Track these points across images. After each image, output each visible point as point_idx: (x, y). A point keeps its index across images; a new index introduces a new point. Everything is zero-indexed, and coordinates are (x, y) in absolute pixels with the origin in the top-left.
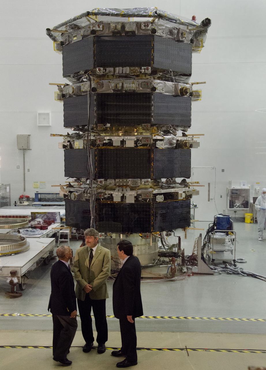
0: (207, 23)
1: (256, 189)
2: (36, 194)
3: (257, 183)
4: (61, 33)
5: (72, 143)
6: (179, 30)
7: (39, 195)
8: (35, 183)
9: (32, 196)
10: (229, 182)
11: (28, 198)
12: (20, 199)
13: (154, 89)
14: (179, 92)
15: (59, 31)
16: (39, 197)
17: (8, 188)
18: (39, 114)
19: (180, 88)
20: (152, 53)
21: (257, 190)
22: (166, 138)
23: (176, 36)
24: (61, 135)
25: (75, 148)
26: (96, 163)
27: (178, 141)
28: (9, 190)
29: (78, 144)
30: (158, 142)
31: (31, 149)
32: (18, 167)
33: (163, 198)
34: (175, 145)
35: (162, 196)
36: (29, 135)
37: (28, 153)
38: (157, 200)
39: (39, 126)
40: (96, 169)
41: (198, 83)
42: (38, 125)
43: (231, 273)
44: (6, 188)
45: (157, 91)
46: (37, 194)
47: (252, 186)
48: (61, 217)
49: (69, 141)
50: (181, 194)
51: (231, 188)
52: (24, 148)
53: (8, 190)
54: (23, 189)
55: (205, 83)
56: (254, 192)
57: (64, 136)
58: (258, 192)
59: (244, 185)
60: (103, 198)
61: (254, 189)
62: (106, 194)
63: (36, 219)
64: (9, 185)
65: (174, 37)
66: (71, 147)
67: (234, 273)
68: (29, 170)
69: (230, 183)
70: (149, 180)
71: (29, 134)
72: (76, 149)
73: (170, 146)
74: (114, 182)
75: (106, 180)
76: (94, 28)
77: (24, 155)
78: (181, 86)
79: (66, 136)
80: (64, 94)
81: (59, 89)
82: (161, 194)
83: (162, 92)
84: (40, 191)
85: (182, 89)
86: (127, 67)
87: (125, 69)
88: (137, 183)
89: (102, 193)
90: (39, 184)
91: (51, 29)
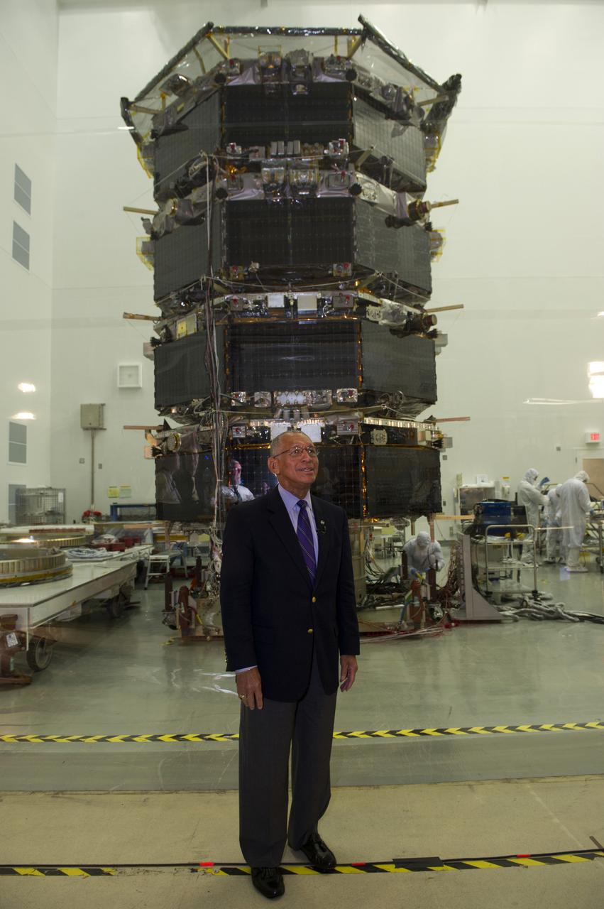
0: (454, 84)
1: (504, 488)
2: (112, 507)
3: (504, 478)
4: (152, 116)
5: (171, 328)
6: (400, 90)
7: (118, 509)
8: (111, 489)
9: (106, 511)
10: (458, 476)
11: (98, 515)
12: (83, 518)
13: (357, 189)
14: (406, 209)
15: (147, 111)
16: (119, 513)
17: (61, 495)
18: (121, 367)
19: (409, 202)
20: (350, 117)
21: (506, 490)
22: (385, 303)
23: (394, 100)
24: (147, 318)
25: (178, 337)
26: (227, 356)
27: (409, 314)
28: (62, 498)
29: (184, 328)
30: (370, 308)
31: (105, 429)
32: (82, 461)
33: (386, 437)
34: (405, 321)
35: (384, 432)
36: (103, 405)
37: (100, 436)
38: (373, 441)
39: (123, 390)
40: (227, 370)
41: (440, 205)
42: (119, 386)
43: (541, 616)
44: (57, 496)
45: (362, 196)
46: (114, 507)
47: (497, 483)
48: (154, 532)
49: (166, 327)
50: (423, 433)
51: (462, 487)
52: (95, 425)
53: (60, 499)
54: (90, 501)
55: (456, 202)
56: (501, 493)
57: (153, 319)
58: (509, 493)
59: (483, 481)
60: (242, 436)
61: (501, 488)
62: (251, 428)
63: (102, 536)
64: (64, 490)
65: (389, 101)
66: (169, 336)
67: (547, 618)
68: (100, 466)
69: (459, 478)
70: (355, 390)
71: (103, 402)
72: (179, 339)
73: (395, 322)
74: (270, 399)
75: (250, 394)
76: (221, 72)
77: (93, 438)
78: (410, 200)
79: (159, 319)
80: (156, 232)
81: (144, 226)
82: (381, 428)
83: (373, 201)
84: (120, 502)
85: (413, 205)
86: (295, 142)
87: (290, 144)
88: (325, 400)
89: (240, 425)
90: (118, 489)
91: (131, 99)
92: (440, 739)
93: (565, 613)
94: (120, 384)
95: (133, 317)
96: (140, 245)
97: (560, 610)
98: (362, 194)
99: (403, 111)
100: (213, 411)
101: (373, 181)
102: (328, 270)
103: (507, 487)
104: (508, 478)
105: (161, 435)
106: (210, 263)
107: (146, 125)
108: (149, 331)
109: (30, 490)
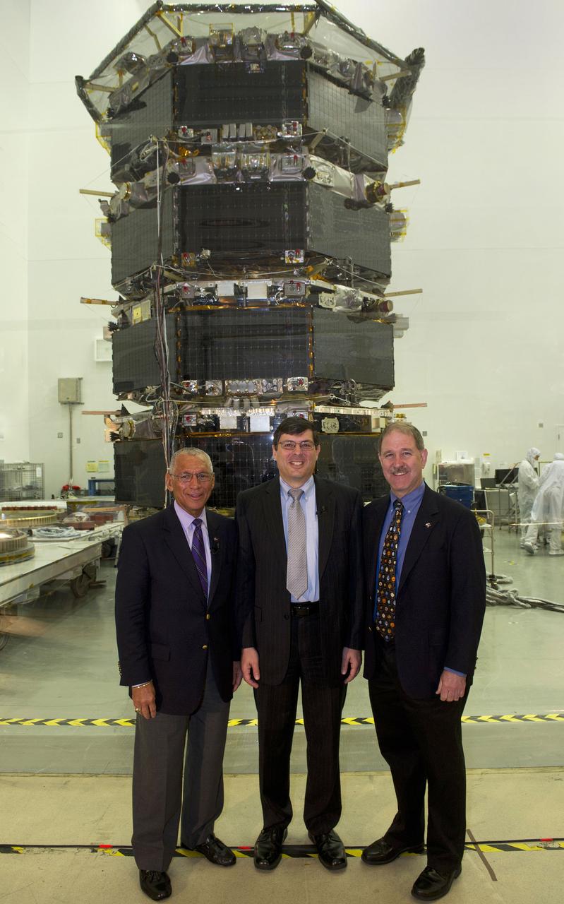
0: (417, 59)
1: (483, 465)
2: (90, 481)
3: (485, 455)
5: (127, 313)
6: (359, 66)
7: (97, 483)
8: (90, 463)
9: (85, 486)
11: (77, 489)
12: (62, 492)
13: (310, 173)
14: (364, 191)
15: (103, 88)
16: (97, 488)
17: (39, 470)
18: (97, 341)
19: (367, 184)
20: (304, 97)
21: (487, 467)
22: (340, 289)
23: (353, 78)
24: (104, 302)
25: (133, 323)
26: (179, 343)
27: (365, 299)
28: (41, 473)
29: (140, 313)
30: (323, 295)
31: (83, 404)
32: (60, 436)
33: (338, 426)
34: (360, 307)
35: (335, 420)
36: (80, 379)
37: (78, 411)
38: (323, 430)
39: (98, 363)
40: (179, 358)
41: (402, 185)
42: (96, 360)
43: (494, 601)
44: (35, 471)
46: (92, 482)
47: (477, 460)
49: (122, 312)
50: (377, 420)
51: (441, 464)
52: (72, 399)
53: (39, 474)
54: (68, 475)
55: (417, 182)
56: (481, 471)
57: (111, 303)
58: (489, 470)
59: (463, 458)
60: (194, 424)
61: (481, 465)
62: (202, 416)
63: (74, 513)
64: (42, 465)
65: (348, 78)
66: (126, 321)
67: (499, 604)
68: (79, 441)
69: (438, 454)
70: (306, 379)
71: (80, 377)
72: (135, 325)
73: (350, 308)
74: (221, 387)
75: (202, 383)
76: (173, 50)
77: (71, 413)
78: (368, 181)
79: (117, 303)
80: (113, 215)
81: (102, 208)
82: (333, 416)
83: (328, 184)
84: (98, 477)
85: (370, 188)
86: (248, 124)
87: (242, 127)
88: (275, 389)
89: (192, 413)
90: (96, 464)
91: (86, 77)
92: (356, 729)
93: (518, 599)
94: (98, 358)
95: (89, 301)
96: (99, 226)
97: (512, 596)
98: (316, 178)
99: (363, 87)
100: (163, 400)
101: (328, 163)
102: (280, 257)
103: (487, 464)
104: (488, 455)
105: (119, 420)
106: (160, 251)
107: (102, 102)
108: (108, 315)
109: (8, 465)
